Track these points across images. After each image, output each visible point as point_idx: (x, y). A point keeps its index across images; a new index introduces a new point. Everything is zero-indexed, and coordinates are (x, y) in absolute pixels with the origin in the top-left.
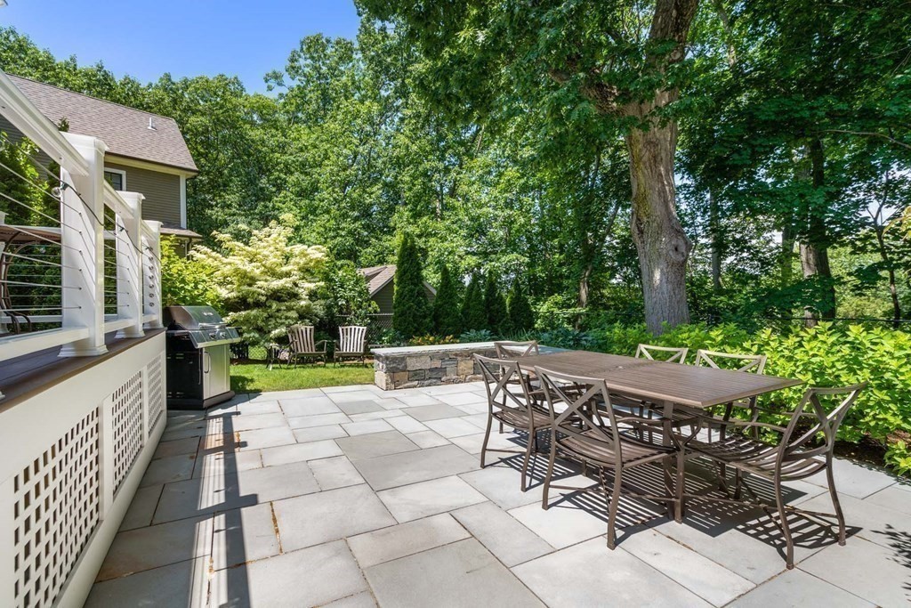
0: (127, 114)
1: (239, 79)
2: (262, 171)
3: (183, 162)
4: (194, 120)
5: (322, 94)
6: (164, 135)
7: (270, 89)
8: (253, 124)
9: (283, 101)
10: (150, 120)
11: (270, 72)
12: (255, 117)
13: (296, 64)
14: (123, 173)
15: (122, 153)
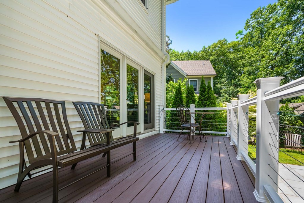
0: (197, 63)
1: (226, 39)
2: (234, 68)
3: (212, 73)
4: (212, 58)
5: (260, 32)
6: (207, 66)
7: (237, 38)
8: (230, 52)
9: (242, 40)
10: (203, 62)
11: (238, 32)
12: (231, 50)
13: (249, 24)
14: (197, 80)
15: (197, 74)
